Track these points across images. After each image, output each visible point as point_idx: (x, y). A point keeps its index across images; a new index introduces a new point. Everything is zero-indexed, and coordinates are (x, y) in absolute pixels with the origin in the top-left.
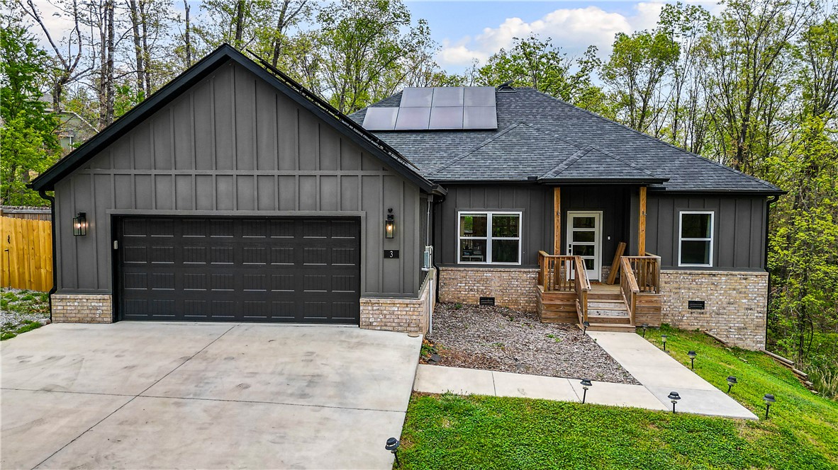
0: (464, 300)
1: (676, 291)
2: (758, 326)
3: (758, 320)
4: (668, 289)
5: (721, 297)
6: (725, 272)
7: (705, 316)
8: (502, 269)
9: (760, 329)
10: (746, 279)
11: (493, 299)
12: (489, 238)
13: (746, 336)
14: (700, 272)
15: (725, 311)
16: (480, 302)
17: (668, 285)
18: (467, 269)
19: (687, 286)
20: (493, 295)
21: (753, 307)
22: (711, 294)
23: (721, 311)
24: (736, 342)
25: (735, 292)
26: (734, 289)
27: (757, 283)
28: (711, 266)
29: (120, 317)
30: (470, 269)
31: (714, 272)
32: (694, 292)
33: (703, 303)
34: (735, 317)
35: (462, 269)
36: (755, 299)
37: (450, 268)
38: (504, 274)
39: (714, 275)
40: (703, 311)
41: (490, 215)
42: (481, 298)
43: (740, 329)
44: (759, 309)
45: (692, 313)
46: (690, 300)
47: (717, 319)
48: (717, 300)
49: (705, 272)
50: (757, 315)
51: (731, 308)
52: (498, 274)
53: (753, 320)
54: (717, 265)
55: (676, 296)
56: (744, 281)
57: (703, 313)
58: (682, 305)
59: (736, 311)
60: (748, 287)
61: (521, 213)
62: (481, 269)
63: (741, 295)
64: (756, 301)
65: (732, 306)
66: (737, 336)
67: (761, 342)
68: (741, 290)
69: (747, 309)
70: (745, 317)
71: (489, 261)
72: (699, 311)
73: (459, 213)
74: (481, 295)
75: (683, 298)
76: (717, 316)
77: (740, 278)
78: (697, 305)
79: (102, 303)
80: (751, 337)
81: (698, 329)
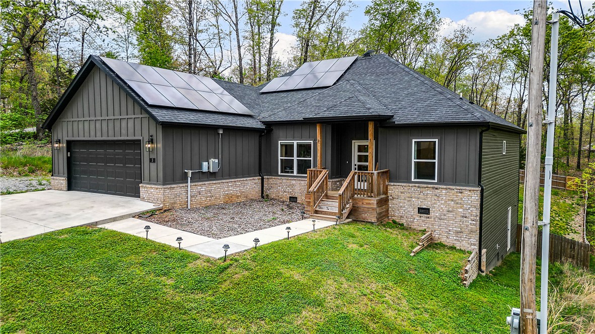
0: (281, 198)
1: (409, 199)
2: (471, 231)
3: (472, 226)
4: (403, 198)
5: (442, 206)
6: (445, 187)
7: (431, 220)
8: (301, 179)
9: (474, 234)
10: (461, 193)
11: (296, 198)
12: (295, 158)
13: (463, 239)
14: (425, 185)
15: (446, 217)
16: (290, 200)
17: (403, 195)
18: (283, 178)
19: (416, 196)
20: (296, 195)
21: (467, 215)
22: (435, 203)
23: (442, 217)
24: (454, 242)
25: (453, 202)
26: (452, 200)
27: (471, 197)
28: (436, 181)
29: (70, 188)
30: (284, 178)
31: (436, 186)
32: (421, 200)
33: (429, 209)
34: (453, 222)
35: (280, 178)
36: (469, 209)
37: (273, 177)
38: (302, 182)
39: (437, 189)
40: (428, 216)
41: (295, 143)
42: (290, 197)
43: (457, 232)
44: (472, 218)
45: (420, 217)
46: (419, 206)
47: (439, 223)
48: (439, 208)
49: (429, 186)
50: (471, 222)
51: (450, 215)
52: (299, 182)
53: (467, 226)
54: (441, 182)
55: (409, 203)
56: (460, 194)
57: (428, 218)
58: (413, 210)
59: (454, 218)
60: (463, 199)
61: (312, 142)
62: (290, 178)
63: (458, 205)
64: (470, 211)
65: (451, 213)
66: (455, 238)
67: (474, 245)
68: (457, 201)
69: (463, 217)
70: (461, 223)
71: (295, 174)
72: (426, 215)
73: (279, 142)
74: (290, 196)
75: (414, 205)
76: (439, 220)
77: (457, 192)
78: (424, 211)
79: (62, 181)
80: (466, 239)
81: (425, 229)
